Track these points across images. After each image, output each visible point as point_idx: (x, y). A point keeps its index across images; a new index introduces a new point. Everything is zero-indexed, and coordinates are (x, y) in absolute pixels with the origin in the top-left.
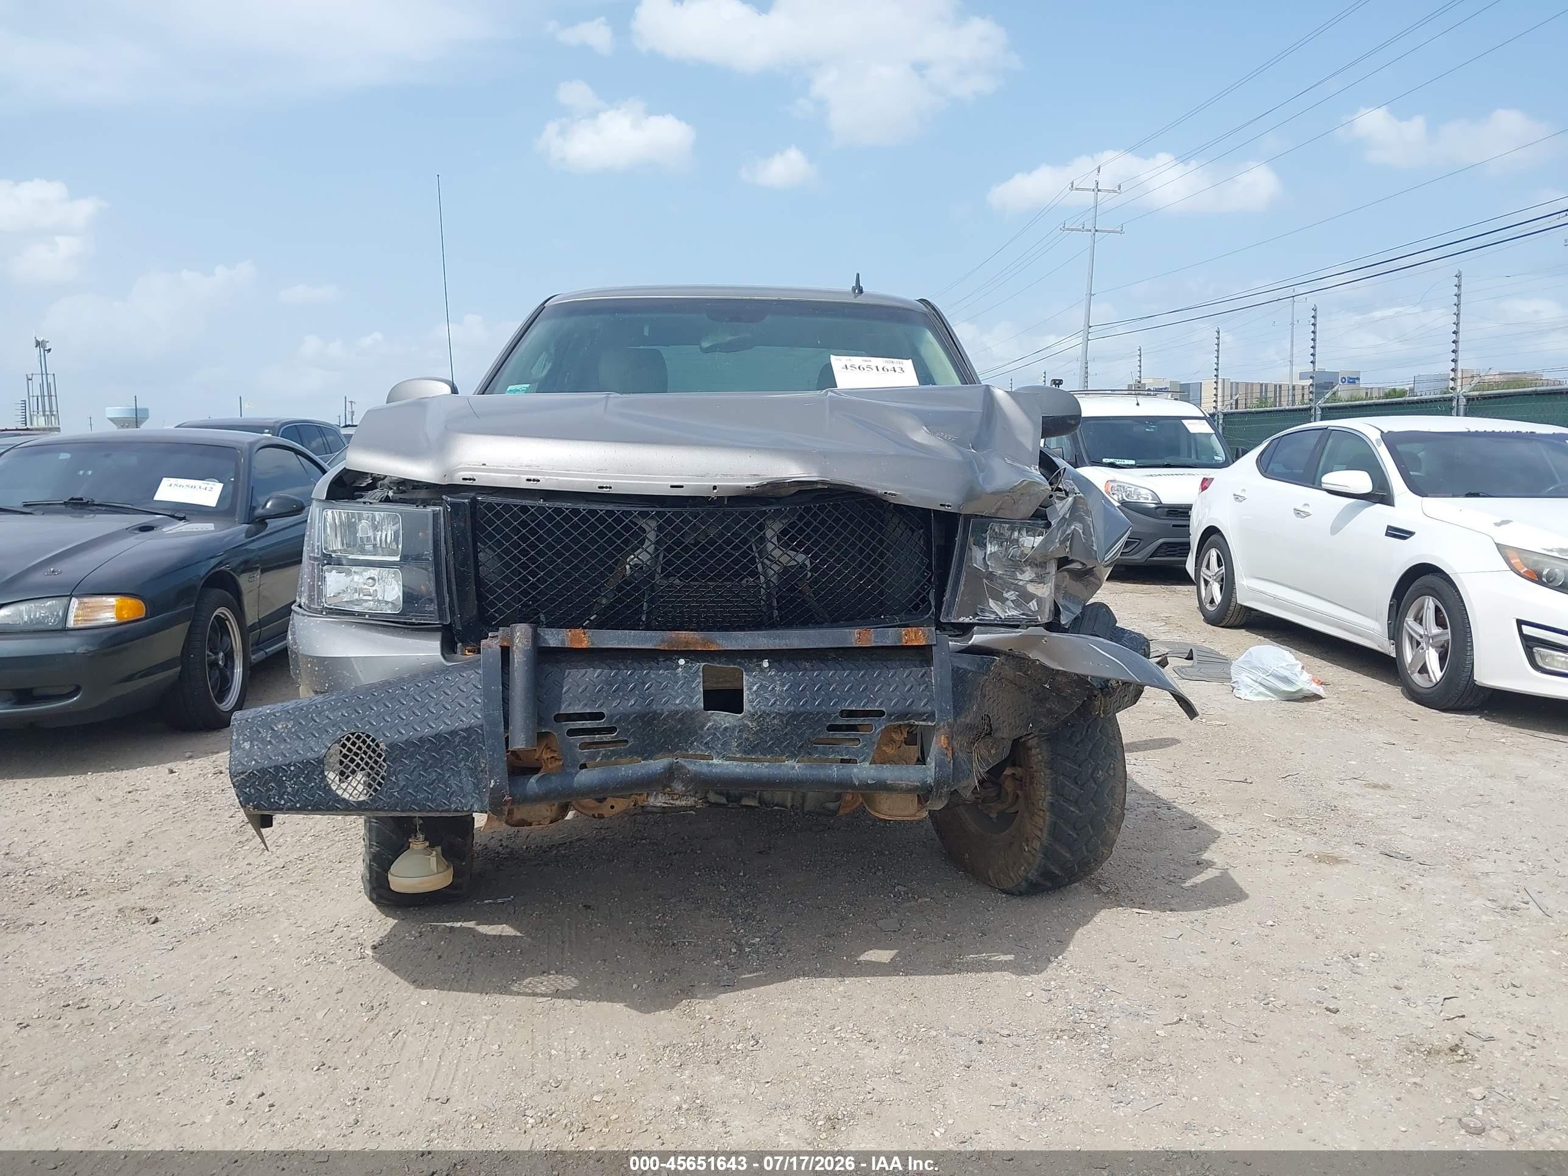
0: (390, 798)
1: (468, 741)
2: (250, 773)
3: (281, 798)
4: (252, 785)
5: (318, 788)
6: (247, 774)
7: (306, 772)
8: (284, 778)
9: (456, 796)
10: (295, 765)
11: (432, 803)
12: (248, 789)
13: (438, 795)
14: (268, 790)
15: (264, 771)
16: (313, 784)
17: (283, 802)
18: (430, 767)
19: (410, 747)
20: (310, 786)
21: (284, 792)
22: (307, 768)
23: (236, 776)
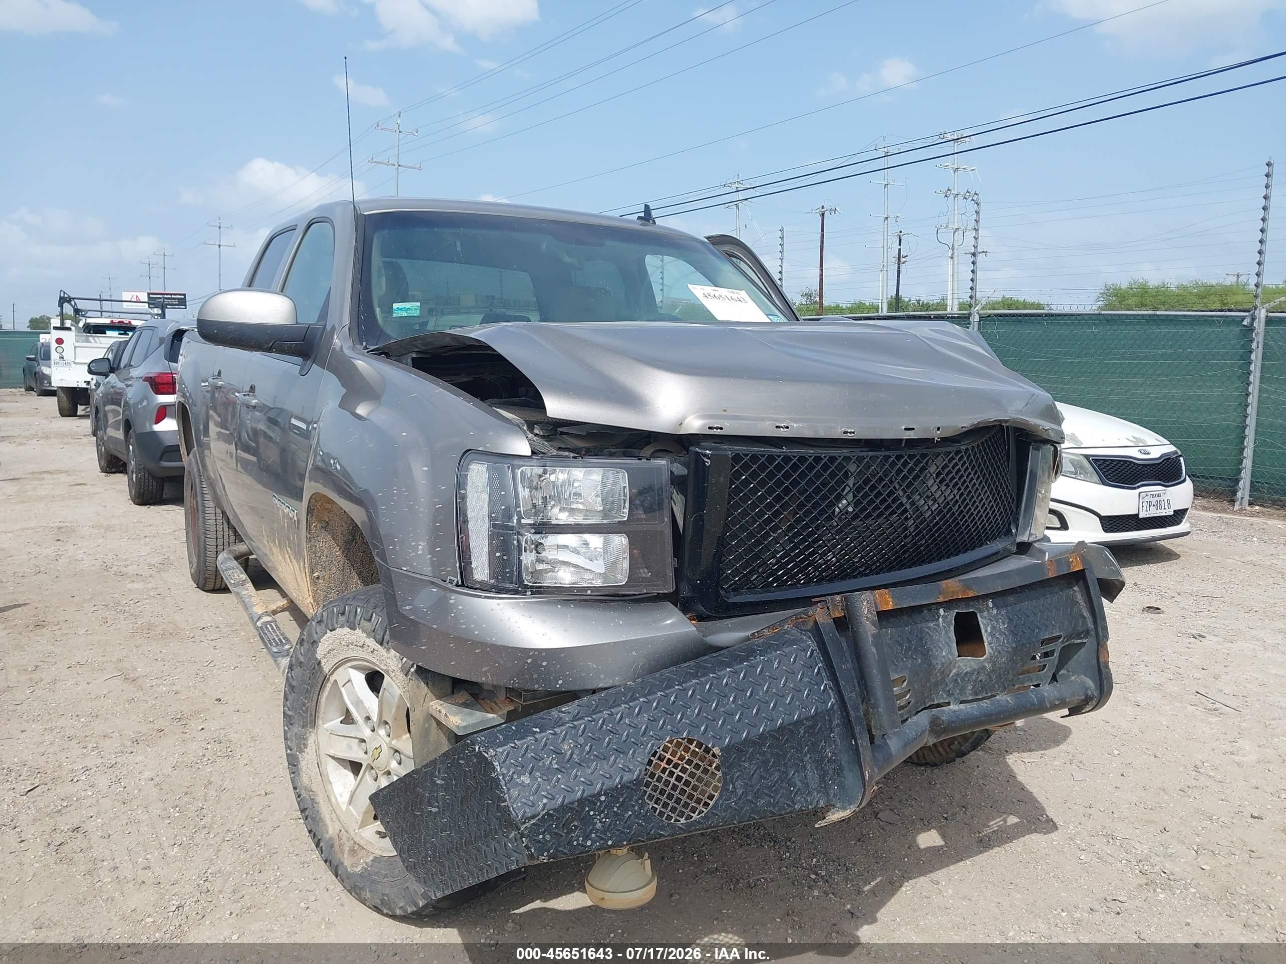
0: (726, 811)
1: (814, 731)
2: (544, 815)
3: (587, 838)
4: (548, 830)
5: (637, 817)
6: (540, 817)
7: (621, 800)
8: (592, 813)
9: (801, 794)
10: (606, 794)
11: (774, 807)
12: (541, 837)
13: (781, 797)
14: (570, 831)
15: (563, 809)
16: (630, 813)
17: (589, 843)
18: (772, 766)
19: (749, 747)
20: (627, 815)
21: (592, 830)
22: (622, 795)
23: (525, 823)
